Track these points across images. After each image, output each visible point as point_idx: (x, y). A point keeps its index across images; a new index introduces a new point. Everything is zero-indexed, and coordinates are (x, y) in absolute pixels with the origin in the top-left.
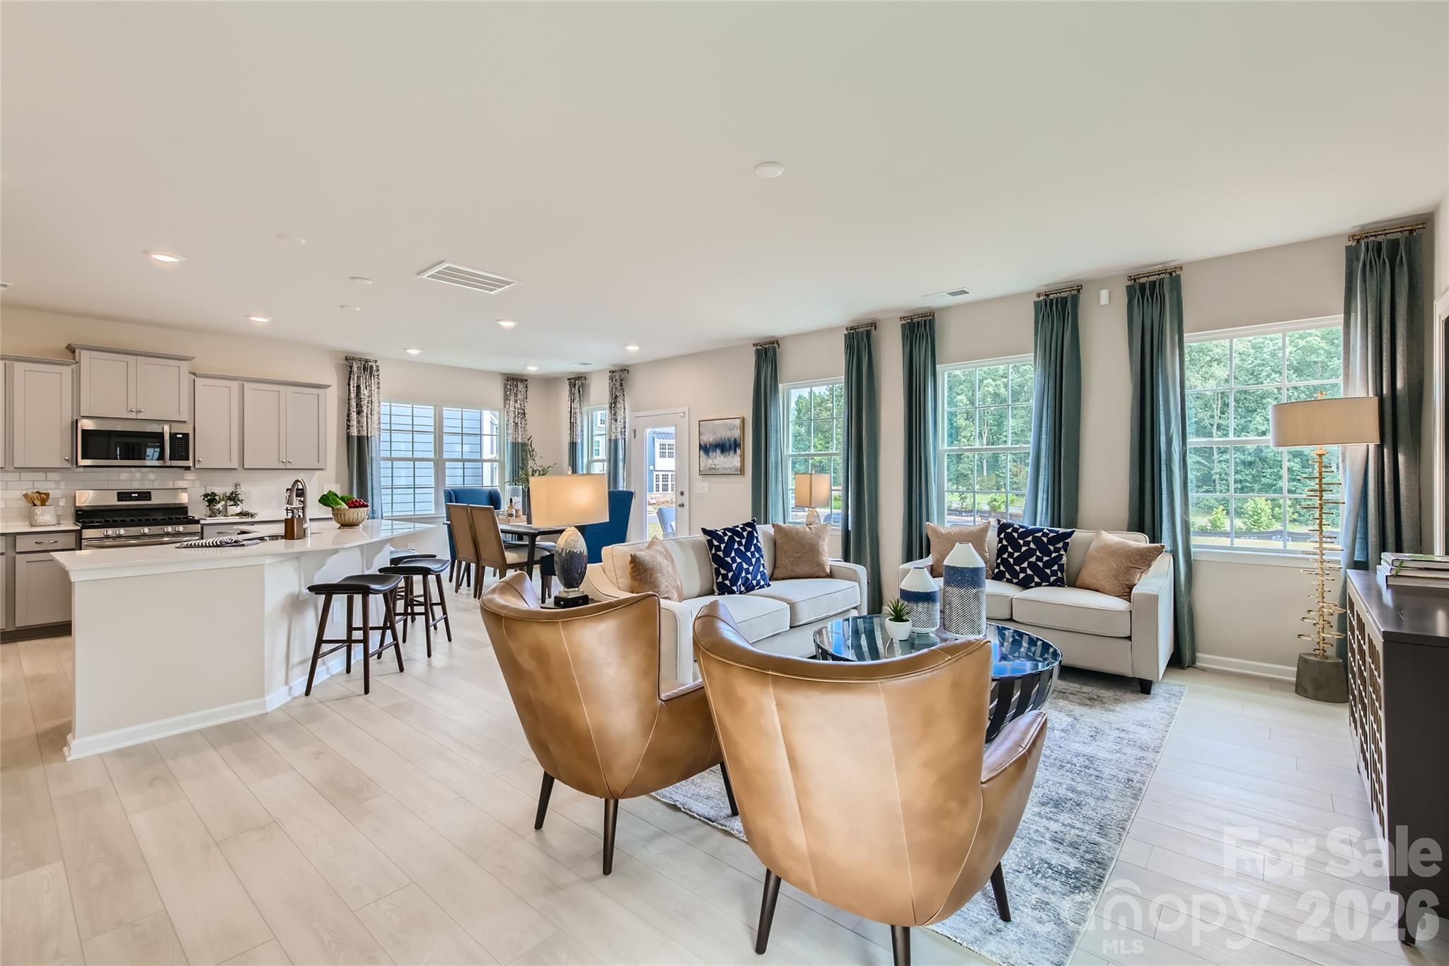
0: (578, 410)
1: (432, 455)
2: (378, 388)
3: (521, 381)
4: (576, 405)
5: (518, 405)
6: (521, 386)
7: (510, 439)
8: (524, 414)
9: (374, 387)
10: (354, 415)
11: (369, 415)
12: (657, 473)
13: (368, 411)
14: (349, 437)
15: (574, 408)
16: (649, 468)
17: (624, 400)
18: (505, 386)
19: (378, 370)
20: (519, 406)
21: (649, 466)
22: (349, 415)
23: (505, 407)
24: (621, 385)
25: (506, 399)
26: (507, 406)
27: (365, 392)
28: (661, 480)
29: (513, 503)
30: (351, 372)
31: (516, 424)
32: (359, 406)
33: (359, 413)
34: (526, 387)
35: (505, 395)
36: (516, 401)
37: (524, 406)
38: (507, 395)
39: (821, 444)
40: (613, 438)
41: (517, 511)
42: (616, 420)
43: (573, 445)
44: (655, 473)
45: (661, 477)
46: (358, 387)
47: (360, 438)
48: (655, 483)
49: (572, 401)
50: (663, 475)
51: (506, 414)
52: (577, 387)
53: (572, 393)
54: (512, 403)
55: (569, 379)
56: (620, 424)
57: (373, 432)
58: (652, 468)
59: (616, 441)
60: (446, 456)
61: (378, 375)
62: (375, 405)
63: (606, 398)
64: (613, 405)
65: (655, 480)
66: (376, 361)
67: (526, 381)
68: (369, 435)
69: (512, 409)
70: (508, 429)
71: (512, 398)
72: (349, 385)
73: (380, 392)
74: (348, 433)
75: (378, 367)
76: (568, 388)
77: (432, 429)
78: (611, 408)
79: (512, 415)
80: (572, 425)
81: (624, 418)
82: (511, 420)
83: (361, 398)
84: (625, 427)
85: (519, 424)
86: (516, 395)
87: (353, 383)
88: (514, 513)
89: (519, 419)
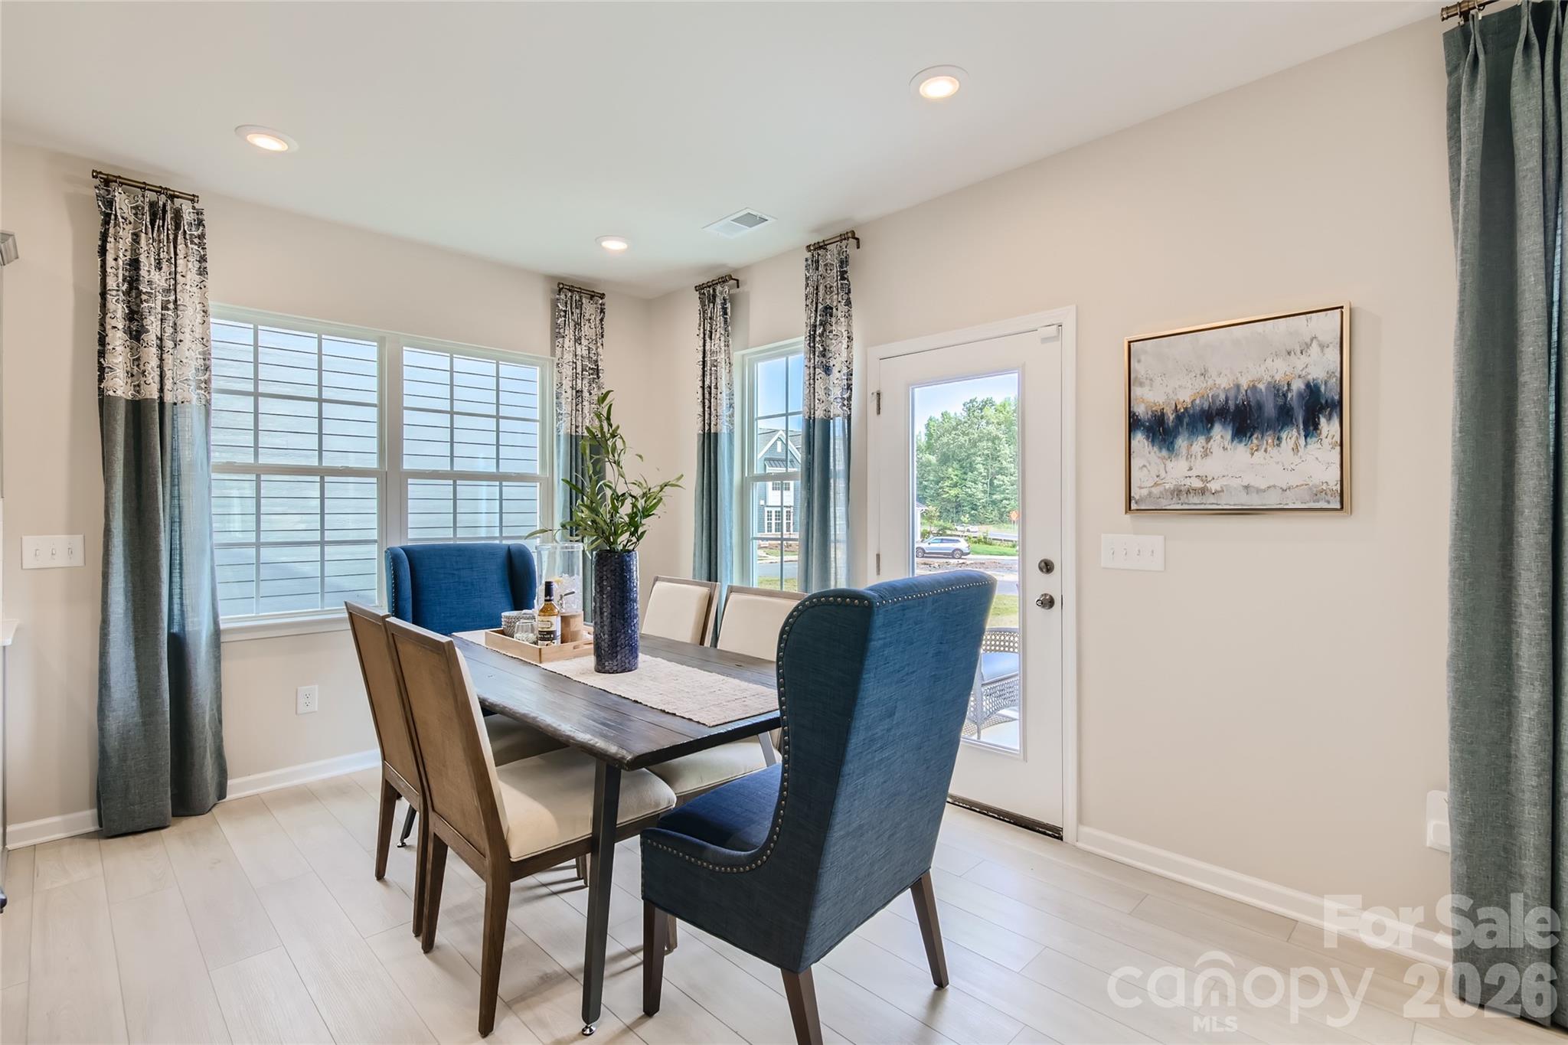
0: (722, 357)
1: (372, 462)
2: (202, 272)
3: (592, 297)
4: (717, 344)
5: (582, 350)
6: (589, 308)
7: (565, 428)
8: (597, 371)
9: (188, 267)
10: (118, 339)
11: (169, 344)
12: (770, 509)
13: (163, 330)
14: (105, 402)
15: (712, 353)
16: (759, 503)
17: (848, 316)
18: (554, 305)
19: (200, 223)
20: (585, 353)
21: (760, 499)
22: (102, 341)
23: (553, 354)
24: (843, 275)
25: (557, 334)
26: (558, 351)
27: (153, 278)
28: (774, 517)
29: (555, 597)
30: (107, 216)
31: (579, 392)
32: (134, 316)
33: (136, 334)
34: (602, 311)
35: (555, 326)
36: (578, 340)
37: (597, 354)
38: (558, 326)
39: (957, 475)
40: (819, 414)
41: (565, 620)
42: (827, 370)
43: (709, 442)
44: (766, 509)
45: (773, 514)
46: (134, 264)
47: (137, 408)
48: (766, 522)
49: (708, 335)
50: (776, 512)
51: (556, 369)
52: (719, 301)
53: (705, 317)
54: (568, 343)
55: (699, 288)
56: (837, 376)
57: (183, 391)
58: (762, 502)
59: (826, 423)
60: (408, 464)
61: (202, 237)
62: (190, 316)
63: (799, 318)
64: (819, 331)
65: (766, 518)
66: (193, 199)
67: (602, 296)
68: (169, 398)
69: (569, 357)
70: (559, 405)
71: (569, 332)
72: (103, 251)
73: (208, 283)
74: (101, 391)
75: (199, 213)
76: (697, 305)
77: (373, 398)
78: (812, 337)
79: (568, 371)
80: (708, 393)
81: (849, 363)
82: (567, 384)
83: (140, 292)
84: (849, 387)
85: (586, 394)
86: (578, 324)
87: (119, 249)
88: (556, 625)
89: (586, 382)
